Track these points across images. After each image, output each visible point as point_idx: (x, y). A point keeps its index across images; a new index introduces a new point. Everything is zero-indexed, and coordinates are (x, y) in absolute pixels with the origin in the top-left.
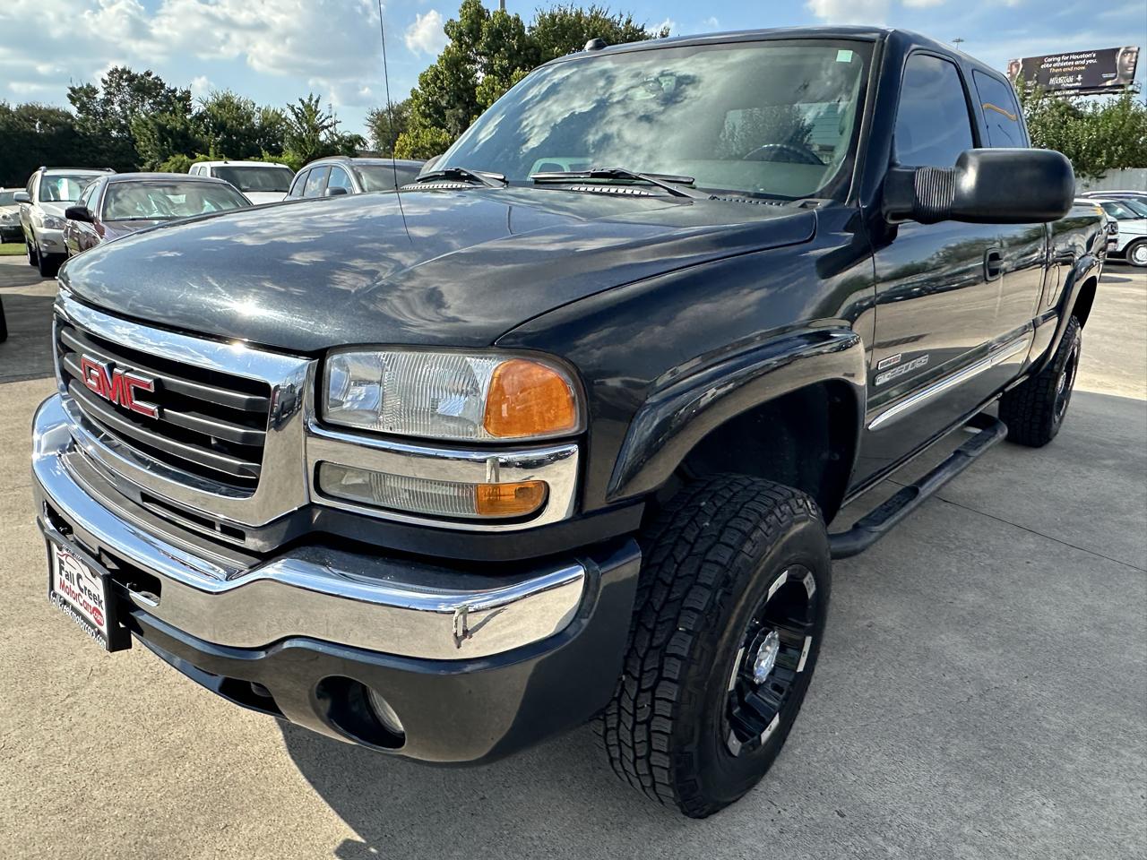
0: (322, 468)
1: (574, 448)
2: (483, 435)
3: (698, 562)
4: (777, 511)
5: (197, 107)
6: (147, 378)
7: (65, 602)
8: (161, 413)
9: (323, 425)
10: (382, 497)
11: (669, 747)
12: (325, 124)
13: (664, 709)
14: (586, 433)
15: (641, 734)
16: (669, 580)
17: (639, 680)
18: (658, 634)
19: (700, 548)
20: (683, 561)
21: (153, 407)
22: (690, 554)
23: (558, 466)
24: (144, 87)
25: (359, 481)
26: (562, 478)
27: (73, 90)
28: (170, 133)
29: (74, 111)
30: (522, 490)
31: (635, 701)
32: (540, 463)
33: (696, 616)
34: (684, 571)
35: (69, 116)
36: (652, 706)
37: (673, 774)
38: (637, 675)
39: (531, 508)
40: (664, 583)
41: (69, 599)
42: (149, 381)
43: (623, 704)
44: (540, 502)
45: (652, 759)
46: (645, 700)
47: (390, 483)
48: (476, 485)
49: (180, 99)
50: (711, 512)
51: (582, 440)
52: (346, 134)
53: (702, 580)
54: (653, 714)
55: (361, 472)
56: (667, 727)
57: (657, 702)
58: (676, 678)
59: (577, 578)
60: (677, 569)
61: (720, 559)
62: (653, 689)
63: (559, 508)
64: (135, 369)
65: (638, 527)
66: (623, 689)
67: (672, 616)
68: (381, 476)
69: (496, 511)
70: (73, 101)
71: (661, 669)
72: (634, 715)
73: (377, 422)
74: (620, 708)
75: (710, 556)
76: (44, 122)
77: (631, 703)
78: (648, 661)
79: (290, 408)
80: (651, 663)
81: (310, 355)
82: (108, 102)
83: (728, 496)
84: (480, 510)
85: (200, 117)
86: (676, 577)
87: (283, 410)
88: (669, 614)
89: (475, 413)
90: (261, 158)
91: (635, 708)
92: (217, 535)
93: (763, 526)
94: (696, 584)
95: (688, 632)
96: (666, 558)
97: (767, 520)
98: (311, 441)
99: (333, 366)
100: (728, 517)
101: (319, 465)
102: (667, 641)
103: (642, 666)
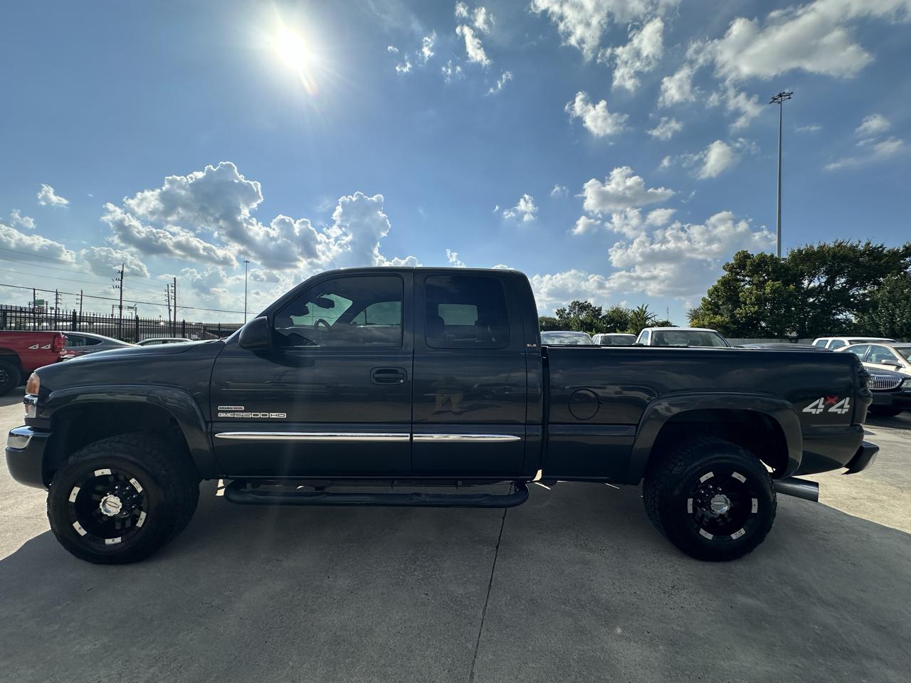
5: (604, 313)
12: (649, 316)
24: (583, 307)
27: (558, 311)
28: (585, 324)
29: (557, 318)
35: (555, 319)
49: (597, 311)
52: (660, 321)
70: (557, 314)
76: (546, 322)
82: (569, 314)
85: (604, 317)
90: (616, 332)
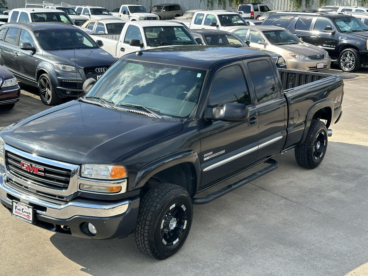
0: (81, 185)
1: (126, 180)
2: (110, 178)
3: (153, 202)
4: (171, 191)
6: (42, 168)
7: (17, 216)
8: (45, 174)
9: (81, 177)
10: (92, 189)
11: (147, 239)
13: (146, 231)
14: (128, 177)
15: (142, 238)
16: (147, 206)
17: (141, 226)
18: (145, 216)
19: (153, 199)
20: (150, 202)
21: (43, 173)
22: (152, 200)
23: (124, 183)
25: (87, 187)
26: (124, 185)
30: (117, 187)
31: (141, 230)
32: (121, 183)
33: (152, 212)
34: (150, 203)
36: (144, 231)
37: (149, 245)
38: (141, 225)
39: (119, 191)
40: (146, 206)
41: (18, 215)
42: (43, 168)
43: (139, 232)
44: (120, 190)
45: (145, 242)
46: (142, 230)
47: (94, 187)
48: (109, 187)
50: (157, 192)
51: (127, 178)
53: (153, 205)
54: (144, 233)
55: (87, 185)
56: (147, 235)
57: (145, 230)
58: (148, 224)
59: (127, 203)
60: (149, 203)
61: (157, 201)
62: (144, 227)
63: (124, 191)
64: (38, 165)
65: (139, 194)
66: (138, 228)
67: (148, 213)
68: (92, 186)
69: (113, 191)
71: (145, 223)
72: (141, 233)
73: (92, 176)
74: (138, 232)
75: (155, 201)
77: (140, 231)
78: (143, 222)
79: (74, 173)
80: (144, 222)
81: (79, 165)
83: (161, 188)
84: (110, 191)
86: (149, 205)
87: (73, 174)
88: (147, 212)
89: (109, 174)
91: (141, 232)
92: (57, 198)
93: (167, 194)
94: (152, 206)
95: (150, 215)
96: (147, 201)
97: (169, 193)
98: (79, 179)
99: (83, 166)
100: (160, 192)
101: (80, 184)
102: (146, 218)
103: (142, 223)
